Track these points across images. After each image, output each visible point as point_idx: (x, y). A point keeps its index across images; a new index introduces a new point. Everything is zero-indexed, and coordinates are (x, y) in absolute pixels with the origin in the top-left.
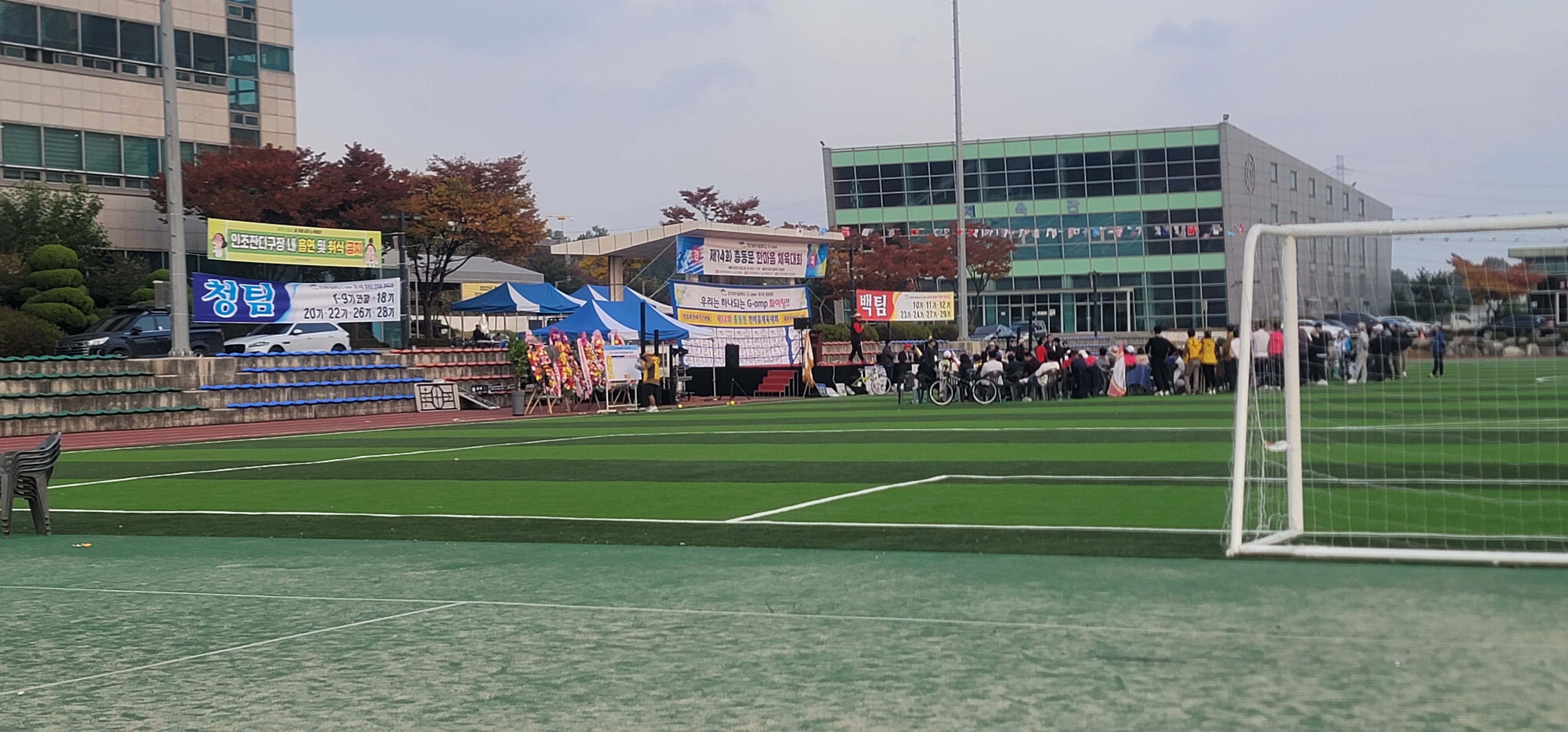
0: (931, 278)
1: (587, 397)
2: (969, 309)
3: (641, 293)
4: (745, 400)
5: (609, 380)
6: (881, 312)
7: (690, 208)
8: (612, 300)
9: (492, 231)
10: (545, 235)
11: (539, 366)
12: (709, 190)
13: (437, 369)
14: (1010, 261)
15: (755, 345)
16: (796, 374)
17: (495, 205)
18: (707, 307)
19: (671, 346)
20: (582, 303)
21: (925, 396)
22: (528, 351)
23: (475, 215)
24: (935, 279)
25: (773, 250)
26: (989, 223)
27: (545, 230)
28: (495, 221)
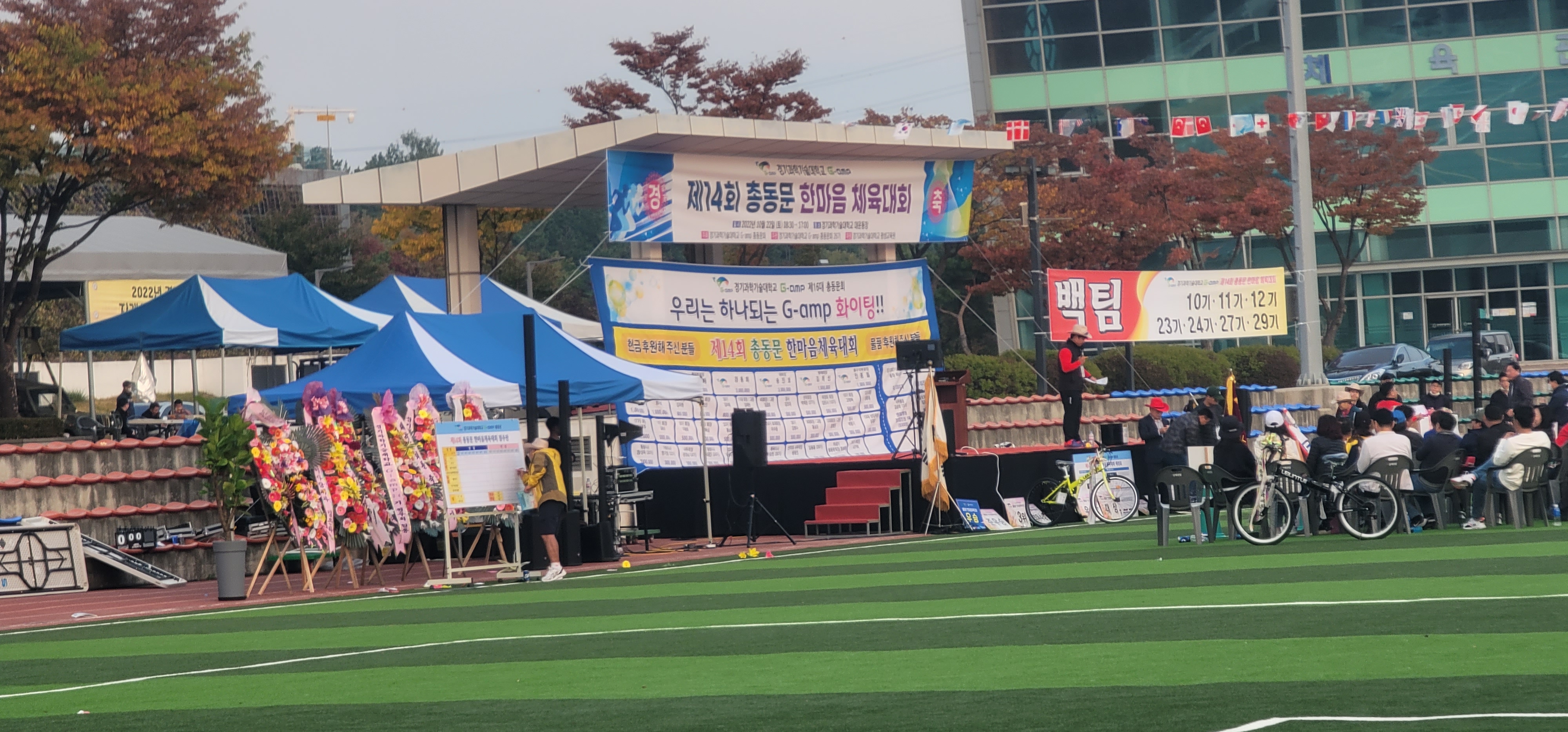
0: (1226, 235)
1: (400, 549)
2: (1323, 308)
3: (523, 291)
4: (783, 544)
5: (451, 506)
6: (1108, 320)
7: (637, 84)
8: (454, 310)
9: (157, 153)
10: (286, 159)
11: (281, 477)
12: (683, 37)
13: (29, 494)
14: (1420, 187)
15: (805, 410)
16: (905, 476)
17: (165, 89)
18: (687, 320)
19: (599, 420)
20: (381, 320)
21: (1223, 523)
22: (252, 443)
23: (116, 116)
24: (1237, 235)
25: (838, 178)
26: (1366, 95)
27: (286, 146)
28: (166, 128)
